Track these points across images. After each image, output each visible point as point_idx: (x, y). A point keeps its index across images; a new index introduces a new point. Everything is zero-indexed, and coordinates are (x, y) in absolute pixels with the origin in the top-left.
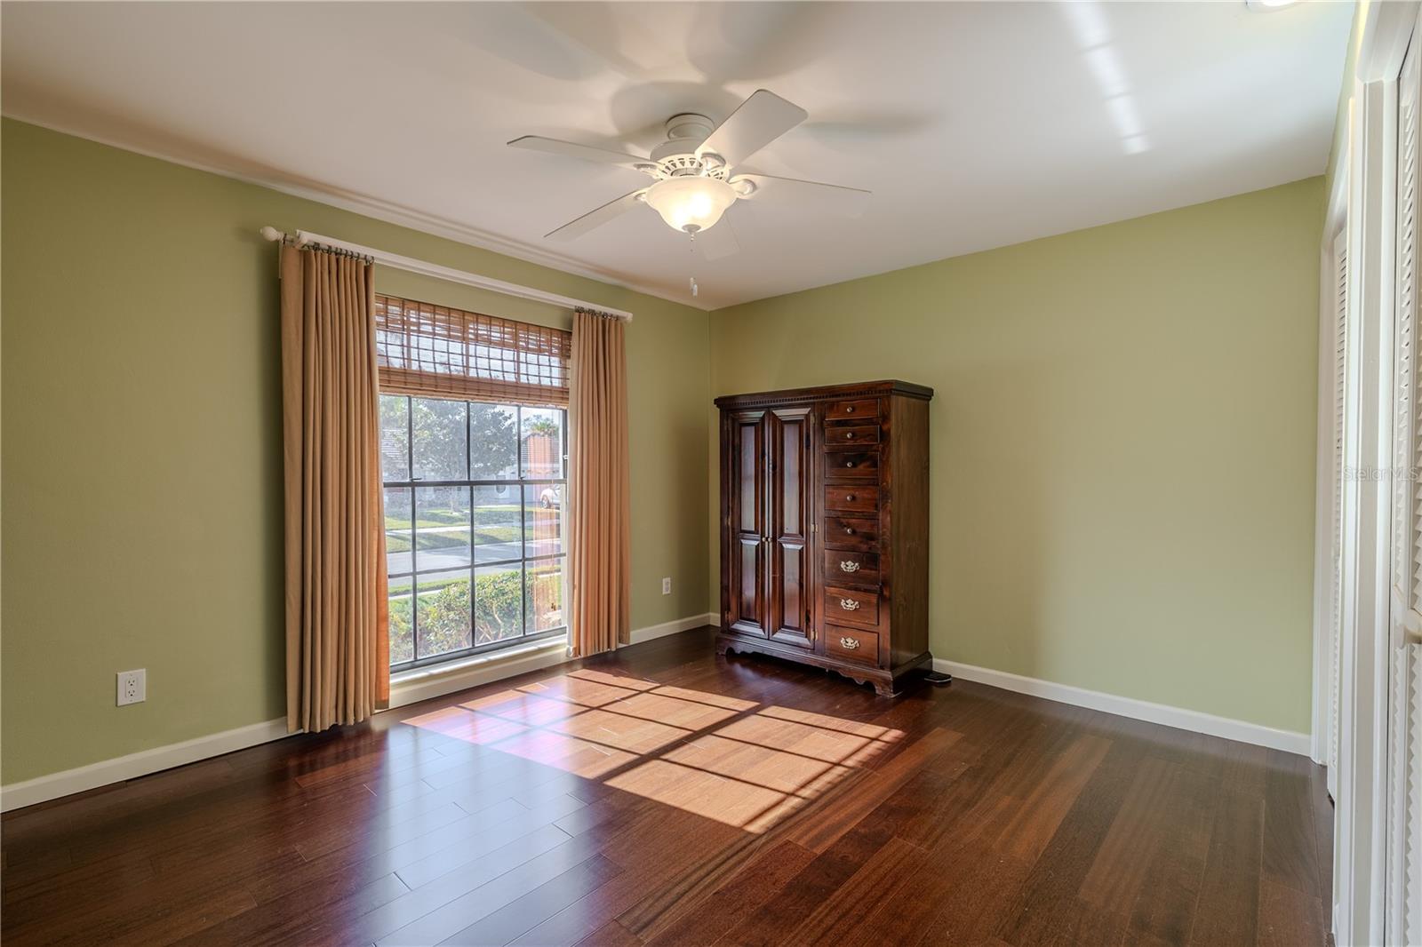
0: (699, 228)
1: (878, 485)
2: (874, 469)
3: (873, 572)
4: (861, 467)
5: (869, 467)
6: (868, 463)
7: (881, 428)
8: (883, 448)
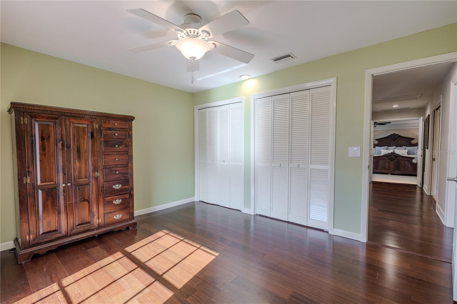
0: (196, 58)
1: (128, 154)
2: (126, 148)
3: (127, 186)
4: (120, 147)
5: (124, 147)
6: (124, 146)
7: (128, 132)
8: (130, 140)
